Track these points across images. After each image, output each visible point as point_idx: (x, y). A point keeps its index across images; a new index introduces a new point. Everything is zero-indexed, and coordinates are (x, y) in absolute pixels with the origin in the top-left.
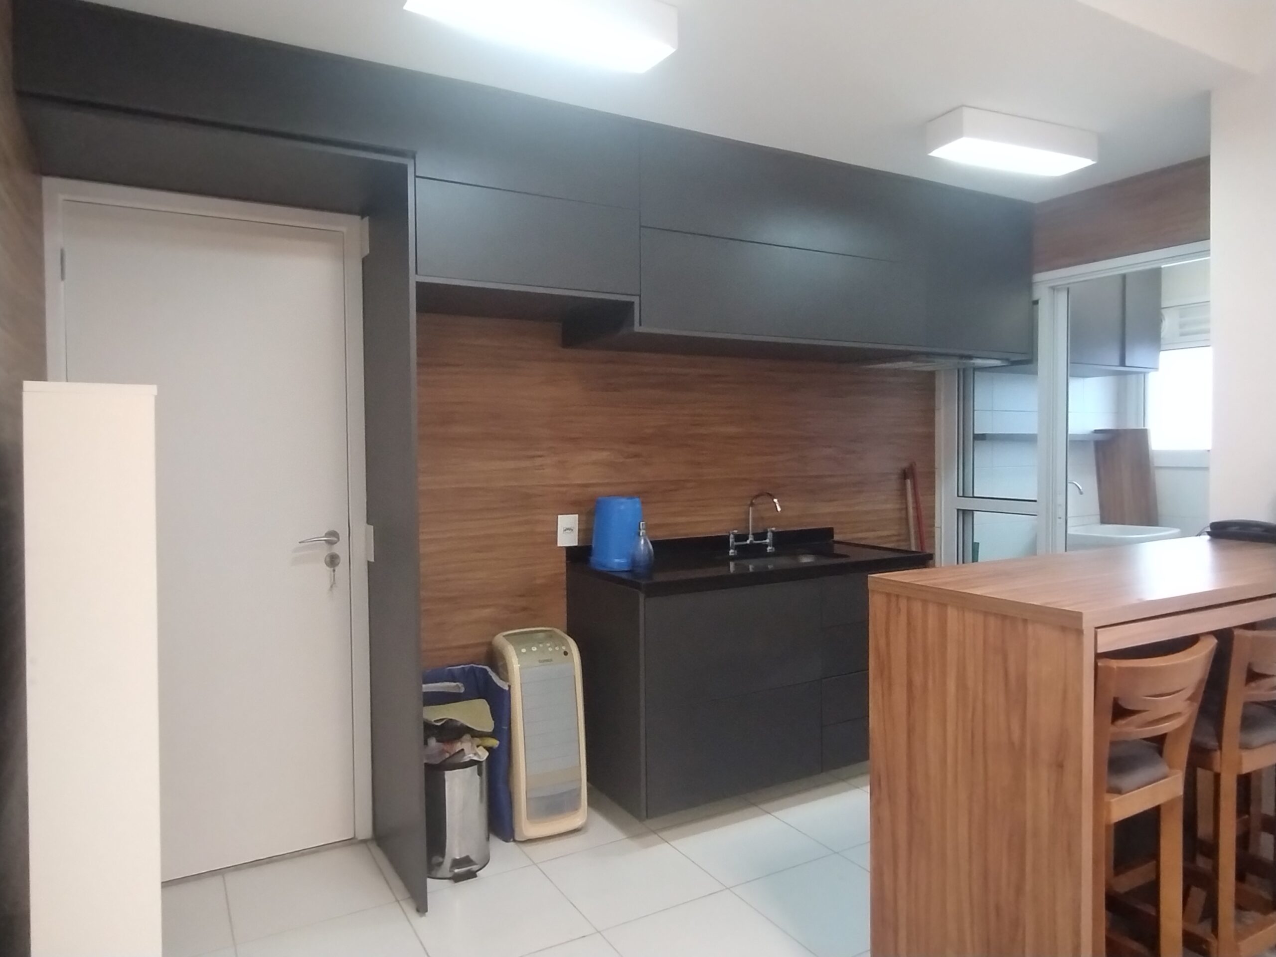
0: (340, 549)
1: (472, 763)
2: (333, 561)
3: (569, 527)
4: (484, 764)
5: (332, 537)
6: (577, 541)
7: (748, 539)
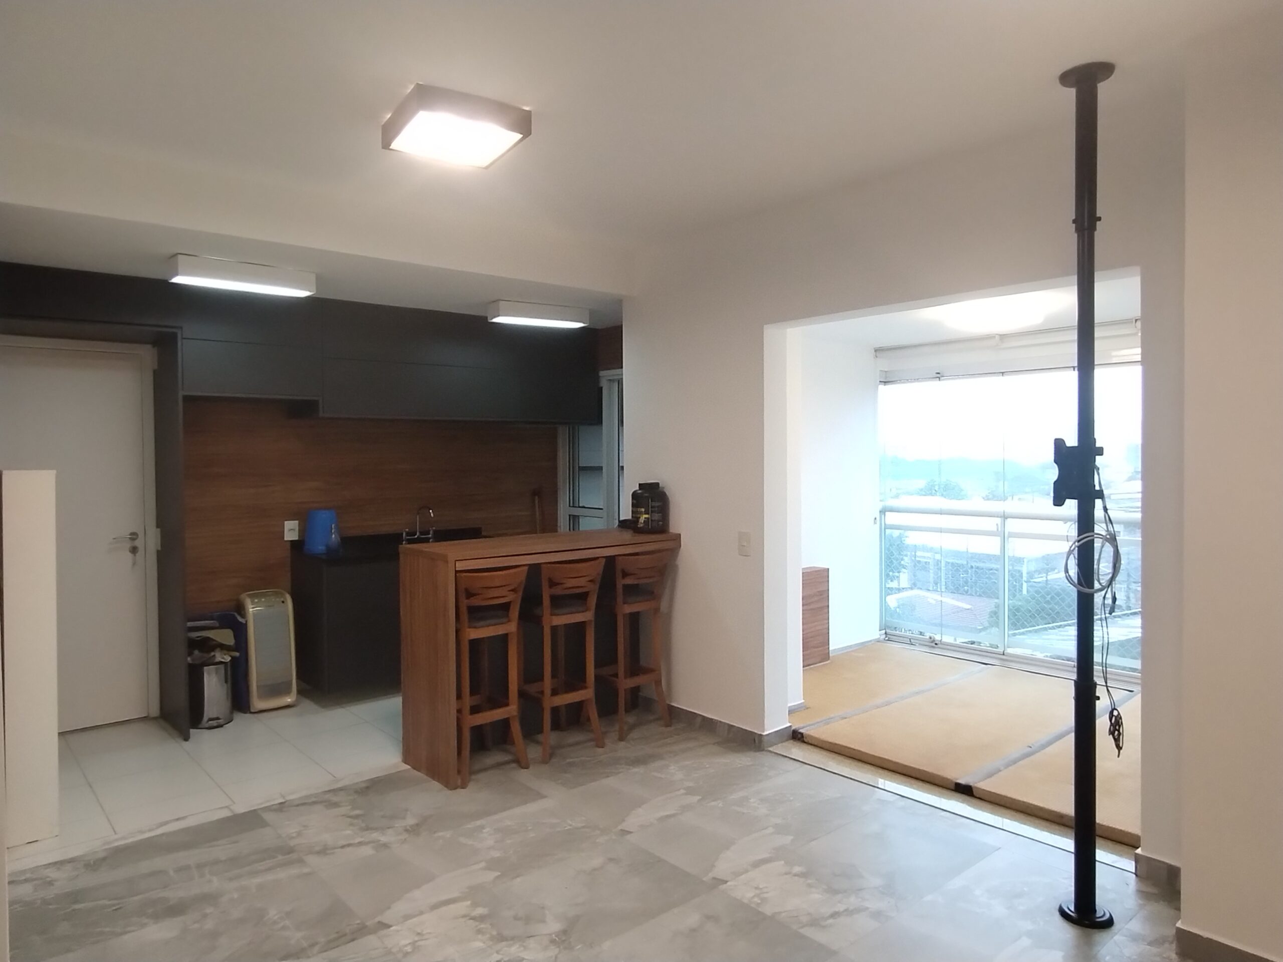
0: (139, 543)
1: (221, 663)
2: (134, 550)
3: (292, 528)
4: (229, 664)
5: (134, 536)
6: (297, 537)
7: (416, 534)
